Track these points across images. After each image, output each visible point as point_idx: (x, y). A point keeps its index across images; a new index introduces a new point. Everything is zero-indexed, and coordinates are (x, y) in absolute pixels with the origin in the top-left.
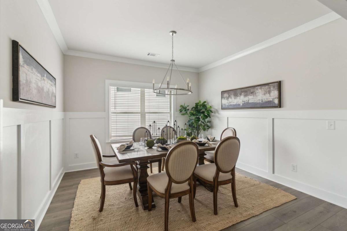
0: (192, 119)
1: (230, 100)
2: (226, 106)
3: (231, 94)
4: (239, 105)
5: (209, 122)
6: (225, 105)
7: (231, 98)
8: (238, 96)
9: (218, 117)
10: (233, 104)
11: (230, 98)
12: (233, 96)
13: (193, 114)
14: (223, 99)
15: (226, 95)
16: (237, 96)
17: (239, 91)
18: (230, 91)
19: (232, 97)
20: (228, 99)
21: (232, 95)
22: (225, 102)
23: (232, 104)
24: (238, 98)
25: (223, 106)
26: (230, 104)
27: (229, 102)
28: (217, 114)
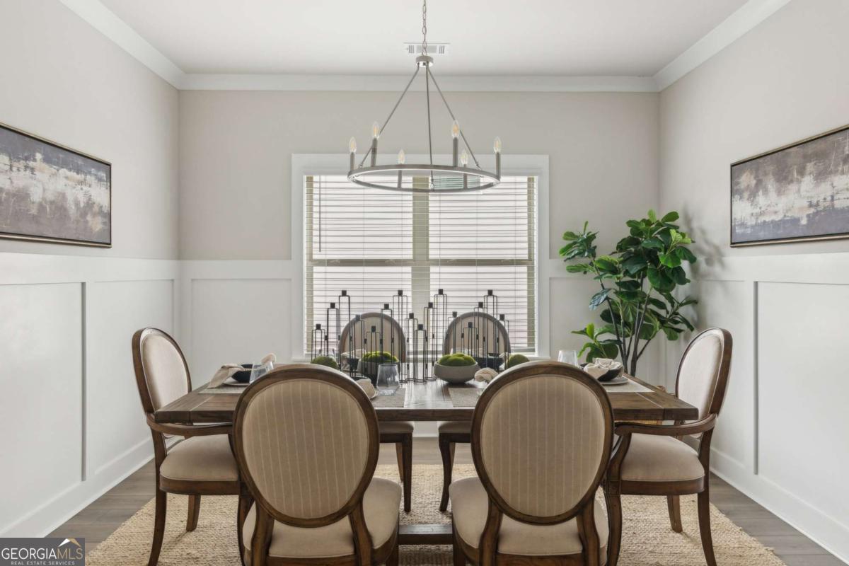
0: (610, 289)
1: (761, 199)
2: (749, 231)
3: (766, 174)
4: (795, 221)
5: (693, 302)
6: (743, 225)
7: (766, 192)
8: (792, 181)
9: (723, 283)
10: (772, 222)
11: (760, 193)
12: (771, 184)
13: (612, 269)
14: (737, 197)
15: (747, 179)
16: (785, 178)
17: (794, 157)
18: (760, 160)
19: (770, 186)
20: (755, 197)
21: (771, 176)
22: (744, 210)
23: (768, 219)
24: (793, 187)
25: (738, 231)
26: (761, 219)
27: (757, 210)
28: (717, 268)
